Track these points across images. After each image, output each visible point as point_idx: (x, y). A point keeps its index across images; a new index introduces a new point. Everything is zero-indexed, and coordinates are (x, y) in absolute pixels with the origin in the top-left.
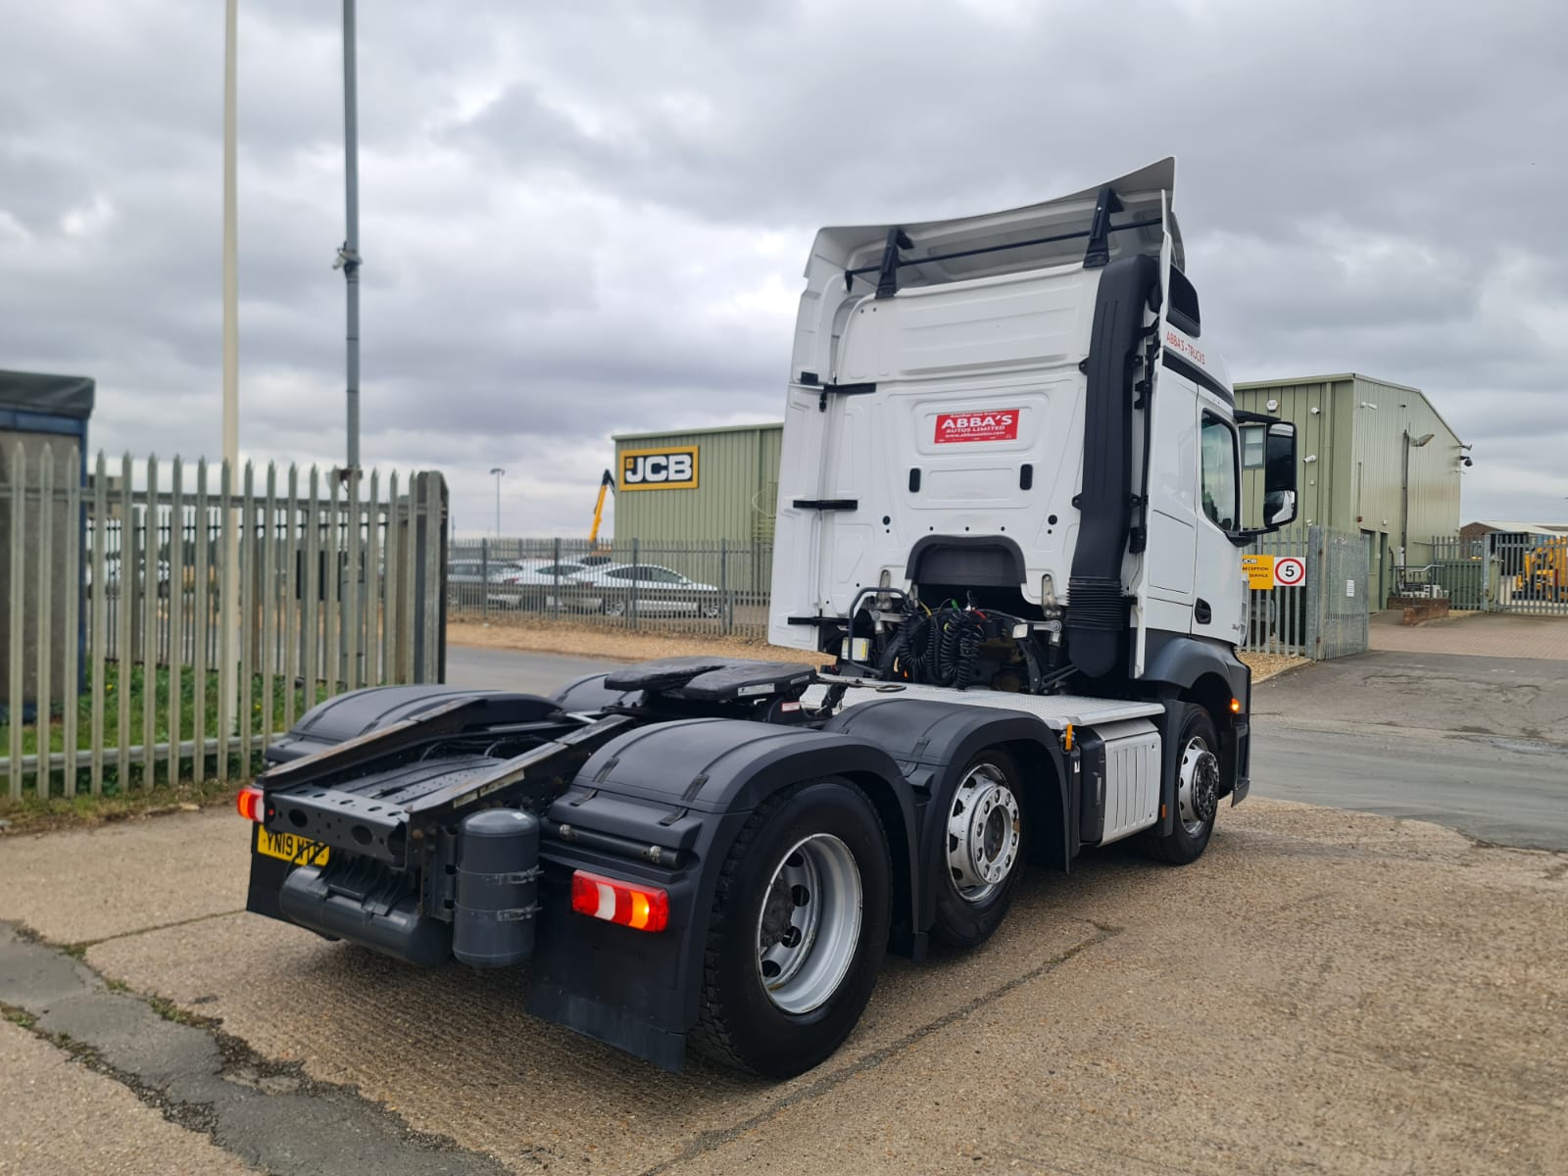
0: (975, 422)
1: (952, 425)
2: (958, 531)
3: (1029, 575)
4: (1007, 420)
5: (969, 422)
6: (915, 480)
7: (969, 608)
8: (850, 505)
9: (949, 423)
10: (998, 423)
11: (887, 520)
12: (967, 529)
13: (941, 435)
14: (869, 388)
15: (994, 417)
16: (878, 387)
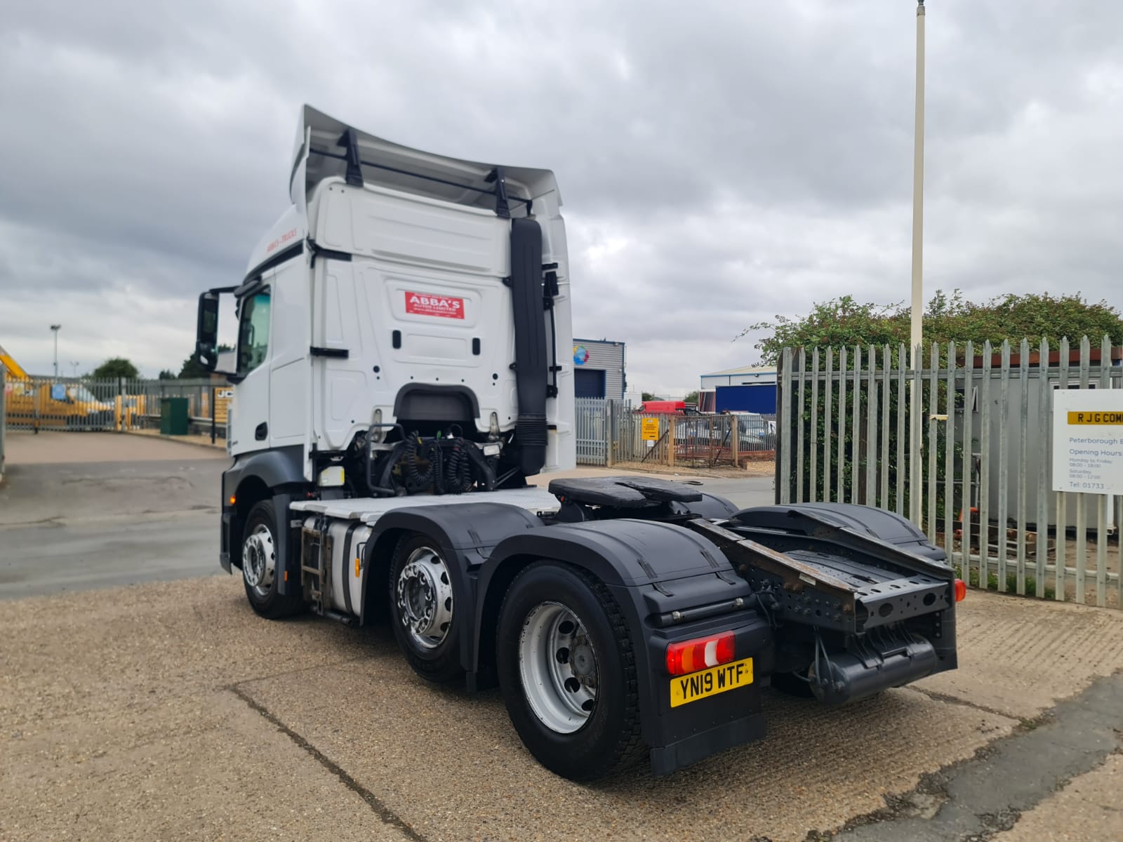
0: (434, 302)
1: (417, 301)
2: (431, 381)
3: (481, 412)
4: (456, 305)
5: (429, 301)
6: (397, 339)
7: (451, 437)
8: (342, 354)
9: (414, 299)
10: (451, 305)
11: (376, 369)
12: (437, 379)
13: (410, 308)
14: (346, 257)
15: (447, 301)
16: (353, 258)
